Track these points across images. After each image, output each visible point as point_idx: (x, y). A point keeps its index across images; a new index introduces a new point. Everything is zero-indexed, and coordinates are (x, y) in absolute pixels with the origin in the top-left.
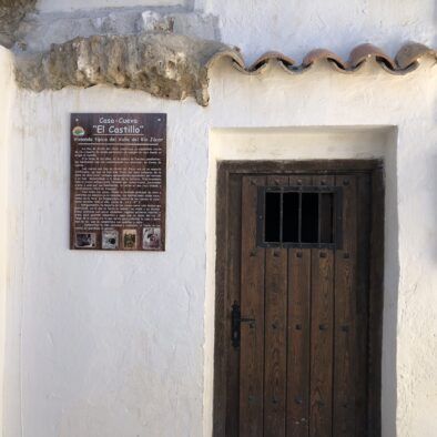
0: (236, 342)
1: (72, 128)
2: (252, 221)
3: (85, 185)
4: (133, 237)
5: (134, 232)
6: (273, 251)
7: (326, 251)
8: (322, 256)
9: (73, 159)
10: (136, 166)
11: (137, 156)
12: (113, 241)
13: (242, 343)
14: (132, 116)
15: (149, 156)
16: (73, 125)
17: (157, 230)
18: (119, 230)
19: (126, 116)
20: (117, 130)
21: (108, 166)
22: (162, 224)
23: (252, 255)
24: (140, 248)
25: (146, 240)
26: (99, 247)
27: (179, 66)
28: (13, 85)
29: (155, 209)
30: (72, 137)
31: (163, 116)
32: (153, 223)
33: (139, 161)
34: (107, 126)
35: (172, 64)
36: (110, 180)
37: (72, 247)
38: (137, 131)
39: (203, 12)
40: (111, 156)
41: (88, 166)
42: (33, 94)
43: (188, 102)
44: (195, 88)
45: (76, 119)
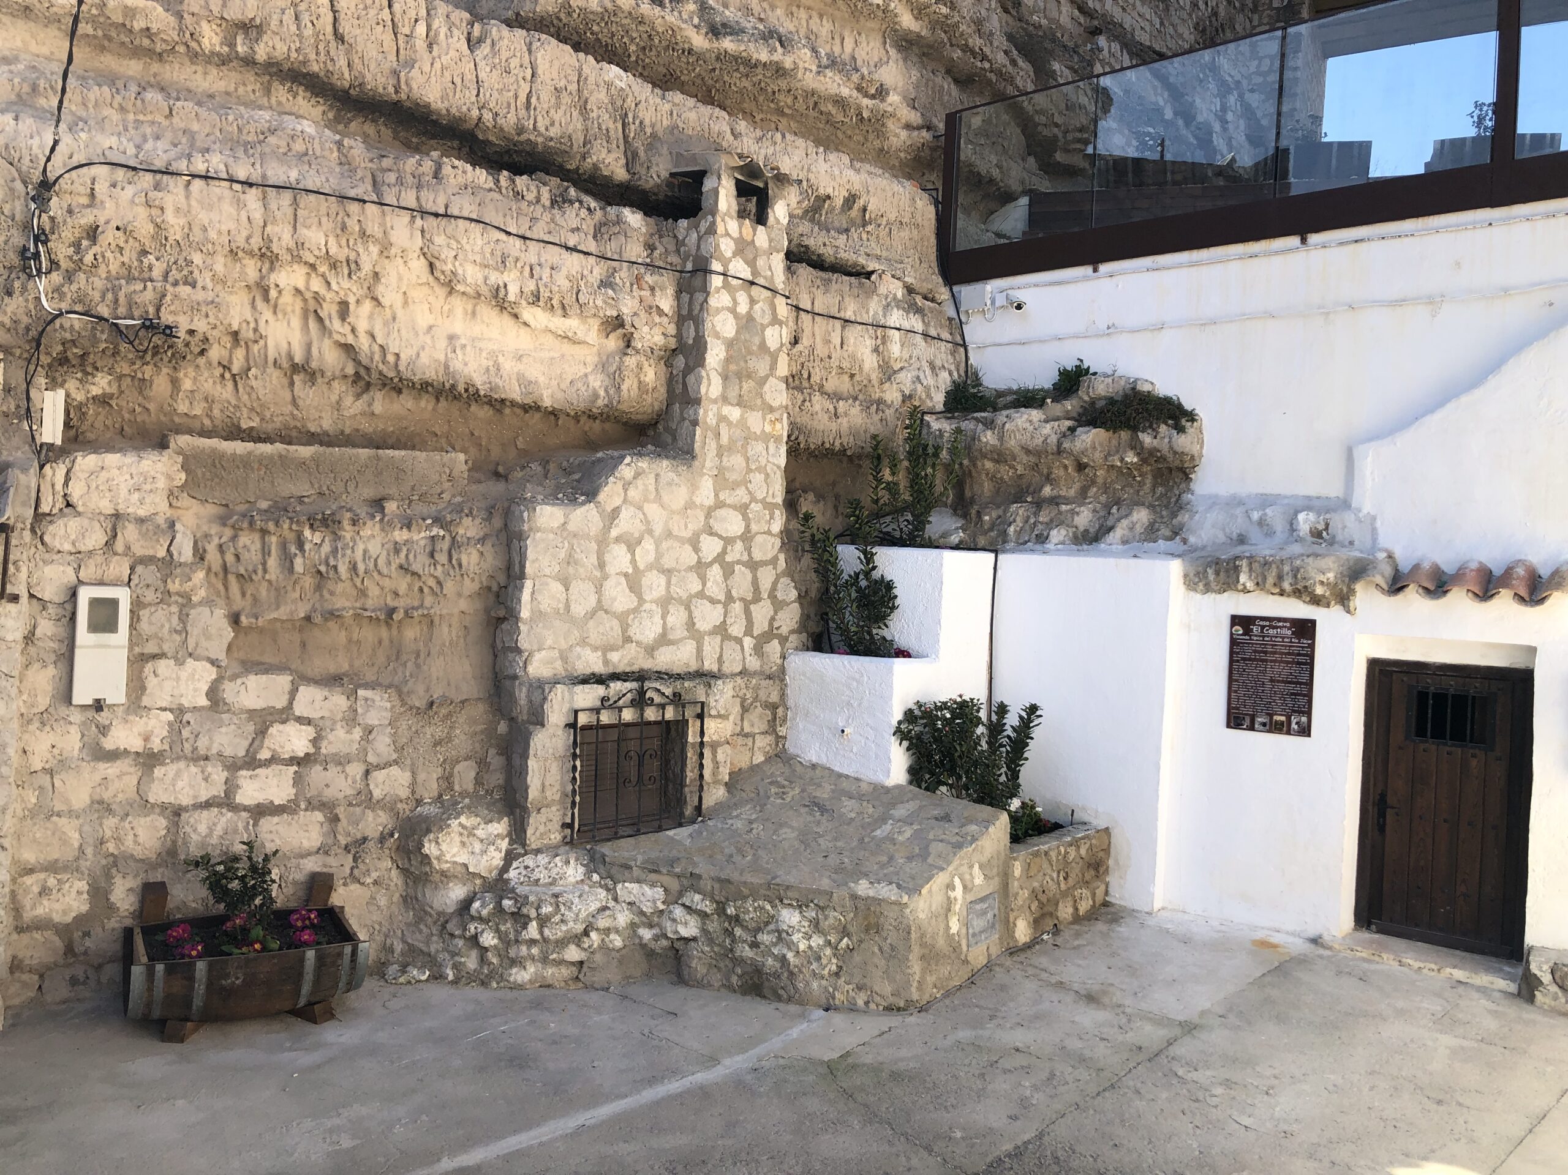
0: (1382, 829)
1: (1232, 627)
2: (1401, 717)
3: (1241, 675)
4: (1282, 723)
5: (1283, 718)
6: (1422, 746)
7: (1477, 751)
8: (1474, 756)
9: (1232, 653)
10: (1288, 663)
11: (1289, 654)
12: (1264, 725)
13: (1388, 828)
14: (1285, 620)
15: (1299, 655)
16: (1233, 624)
17: (1304, 719)
18: (1271, 716)
19: (1279, 620)
20: (1271, 631)
21: (1263, 661)
22: (1309, 714)
23: (1400, 748)
24: (1288, 733)
25: (1294, 726)
26: (1252, 728)
27: (1328, 584)
28: (1182, 588)
29: (1303, 701)
30: (1232, 634)
31: (1313, 622)
32: (1301, 713)
33: (1289, 659)
34: (1263, 627)
35: (1322, 583)
36: (1264, 672)
37: (1229, 726)
38: (1289, 632)
39: (1360, 511)
40: (1266, 653)
41: (1244, 659)
42: (1198, 596)
43: (1336, 610)
44: (1343, 598)
45: (1236, 620)
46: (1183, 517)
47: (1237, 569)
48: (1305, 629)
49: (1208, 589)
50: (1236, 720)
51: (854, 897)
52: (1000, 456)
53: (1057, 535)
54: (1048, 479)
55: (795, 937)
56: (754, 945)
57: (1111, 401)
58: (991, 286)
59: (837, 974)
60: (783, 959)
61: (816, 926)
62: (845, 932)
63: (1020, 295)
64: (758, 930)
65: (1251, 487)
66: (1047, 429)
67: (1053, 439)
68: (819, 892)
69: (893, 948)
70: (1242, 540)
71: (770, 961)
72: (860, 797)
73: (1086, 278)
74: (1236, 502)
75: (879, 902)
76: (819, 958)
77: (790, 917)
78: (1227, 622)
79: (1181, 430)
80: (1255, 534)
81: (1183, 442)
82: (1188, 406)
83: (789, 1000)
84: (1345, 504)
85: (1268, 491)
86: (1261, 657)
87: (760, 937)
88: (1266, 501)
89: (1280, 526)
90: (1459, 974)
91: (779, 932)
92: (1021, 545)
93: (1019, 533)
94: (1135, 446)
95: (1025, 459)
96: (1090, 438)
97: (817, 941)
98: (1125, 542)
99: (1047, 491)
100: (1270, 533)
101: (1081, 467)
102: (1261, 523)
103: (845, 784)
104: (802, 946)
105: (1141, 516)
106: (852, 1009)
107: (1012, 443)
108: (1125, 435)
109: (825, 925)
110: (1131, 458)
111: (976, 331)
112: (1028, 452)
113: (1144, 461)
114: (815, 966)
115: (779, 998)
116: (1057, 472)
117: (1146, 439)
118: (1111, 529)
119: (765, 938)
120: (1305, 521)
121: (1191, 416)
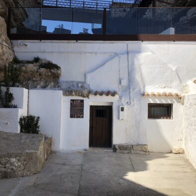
4: (79, 116)
6: (97, 118)
7: (104, 118)
9: (71, 106)
12: (76, 117)
15: (81, 105)
18: (77, 115)
19: (78, 100)
23: (95, 118)
24: (80, 118)
25: (81, 116)
26: (74, 117)
28: (63, 95)
29: (82, 112)
30: (71, 103)
32: (82, 114)
34: (76, 101)
35: (85, 94)
36: (76, 108)
37: (70, 118)
38: (80, 102)
39: (87, 83)
41: (73, 106)
42: (65, 97)
43: (87, 98)
44: (88, 97)
45: (71, 100)
46: (59, 84)
47: (72, 92)
48: (82, 101)
49: (67, 95)
50: (72, 116)
51: (27, 153)
52: (26, 72)
53: (38, 86)
54: (34, 77)
55: (15, 163)
56: (5, 167)
57: (45, 64)
58: (20, 41)
59: (24, 170)
60: (12, 169)
61: (19, 160)
62: (25, 160)
63: (26, 44)
64: (6, 164)
65: (70, 80)
66: (35, 68)
67: (36, 70)
68: (19, 153)
69: (34, 162)
70: (70, 88)
71: (9, 170)
72: (13, 136)
73: (38, 42)
74: (67, 82)
75: (31, 153)
76: (20, 167)
77: (13, 160)
78: (70, 100)
79: (58, 70)
80: (72, 87)
81: (59, 72)
82: (59, 66)
83: (14, 177)
84: (85, 82)
85: (73, 80)
86: (76, 106)
87: (6, 165)
88: (72, 82)
89: (76, 85)
90: (106, 150)
91: (11, 163)
92: (32, 88)
93: (31, 86)
94: (51, 72)
95: (30, 72)
96: (43, 70)
97: (19, 163)
98: (50, 88)
99: (34, 79)
100: (74, 87)
101: (40, 75)
102: (73, 85)
103: (8, 134)
104: (17, 165)
105: (52, 84)
106: (27, 176)
107: (28, 70)
108: (48, 70)
109: (21, 160)
110: (50, 74)
111: (16, 49)
112: (31, 71)
113: (52, 74)
114: (20, 168)
115: (11, 177)
116: (36, 76)
117: (53, 71)
118: (47, 86)
119: (7, 165)
120: (80, 85)
121: (60, 68)
